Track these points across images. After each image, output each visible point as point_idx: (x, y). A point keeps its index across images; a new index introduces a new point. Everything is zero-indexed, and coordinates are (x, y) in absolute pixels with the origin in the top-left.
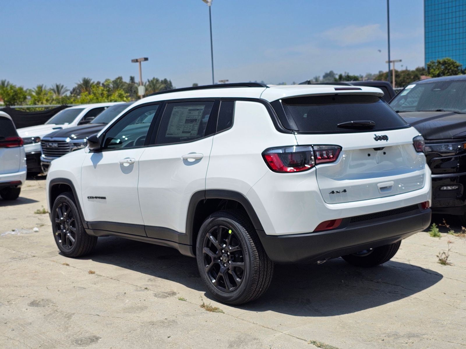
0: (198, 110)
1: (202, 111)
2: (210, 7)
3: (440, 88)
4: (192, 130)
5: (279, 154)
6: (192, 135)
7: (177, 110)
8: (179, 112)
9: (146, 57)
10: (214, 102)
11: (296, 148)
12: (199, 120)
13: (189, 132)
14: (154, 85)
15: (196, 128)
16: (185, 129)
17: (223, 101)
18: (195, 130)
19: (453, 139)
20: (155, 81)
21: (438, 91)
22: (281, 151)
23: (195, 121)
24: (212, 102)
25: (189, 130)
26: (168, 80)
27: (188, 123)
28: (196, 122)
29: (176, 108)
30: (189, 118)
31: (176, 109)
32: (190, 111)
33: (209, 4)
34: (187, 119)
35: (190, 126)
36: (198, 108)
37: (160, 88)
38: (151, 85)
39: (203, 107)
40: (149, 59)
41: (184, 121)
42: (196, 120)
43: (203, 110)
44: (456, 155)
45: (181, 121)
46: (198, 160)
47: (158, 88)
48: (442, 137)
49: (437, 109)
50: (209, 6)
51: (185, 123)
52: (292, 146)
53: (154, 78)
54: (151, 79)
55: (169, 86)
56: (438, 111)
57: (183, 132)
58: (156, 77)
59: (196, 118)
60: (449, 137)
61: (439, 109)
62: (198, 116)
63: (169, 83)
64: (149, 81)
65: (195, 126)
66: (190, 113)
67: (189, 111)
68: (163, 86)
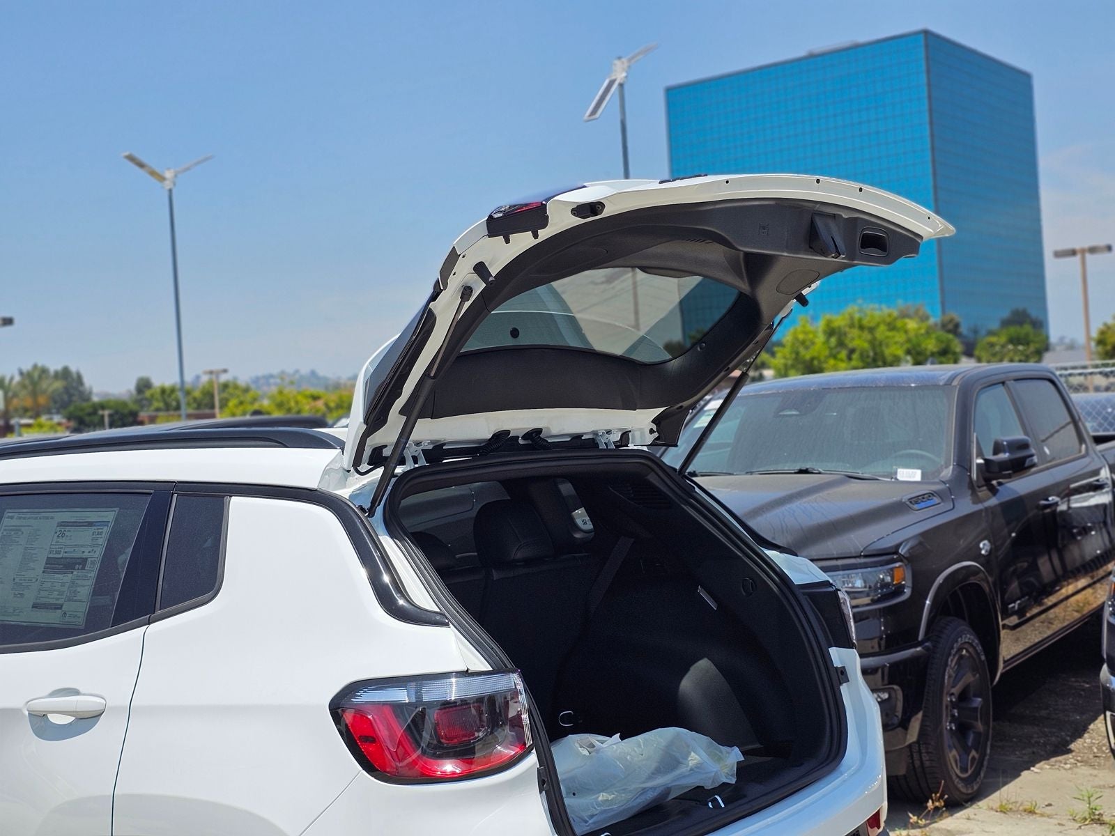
0: (90, 524)
1: (106, 530)
2: (170, 191)
3: (796, 409)
4: (70, 599)
5: (397, 707)
6: (67, 619)
7: (15, 522)
8: (23, 529)
9: (7, 315)
10: (149, 498)
11: (457, 684)
12: (93, 563)
13: (59, 607)
14: (35, 384)
15: (85, 589)
16: (43, 593)
17: (183, 495)
18: (80, 601)
19: (866, 556)
20: (36, 375)
21: (792, 415)
22: (402, 695)
23: (79, 564)
24: (139, 497)
25: (57, 599)
26: (73, 369)
27: (55, 573)
28: (83, 568)
29: (10, 514)
30: (59, 552)
31: (12, 518)
32: (62, 529)
33: (168, 185)
34: (51, 556)
35: (63, 584)
36: (92, 516)
37: (51, 389)
38: (27, 382)
39: (109, 516)
40: (16, 321)
41: (39, 566)
42: (84, 561)
43: (111, 525)
44: (874, 602)
45: (32, 565)
46: (86, 720)
47: (44, 392)
48: (835, 553)
49: (798, 467)
50: (168, 188)
51: (44, 572)
52: (445, 675)
53: (35, 367)
54: (27, 367)
55: (74, 384)
56: (801, 472)
57: (35, 606)
58: (40, 364)
59: (85, 555)
60: (853, 551)
61: (804, 468)
62: (90, 549)
63: (75, 376)
64: (21, 373)
65: (79, 582)
66: (62, 534)
67: (58, 529)
68: (58, 385)
